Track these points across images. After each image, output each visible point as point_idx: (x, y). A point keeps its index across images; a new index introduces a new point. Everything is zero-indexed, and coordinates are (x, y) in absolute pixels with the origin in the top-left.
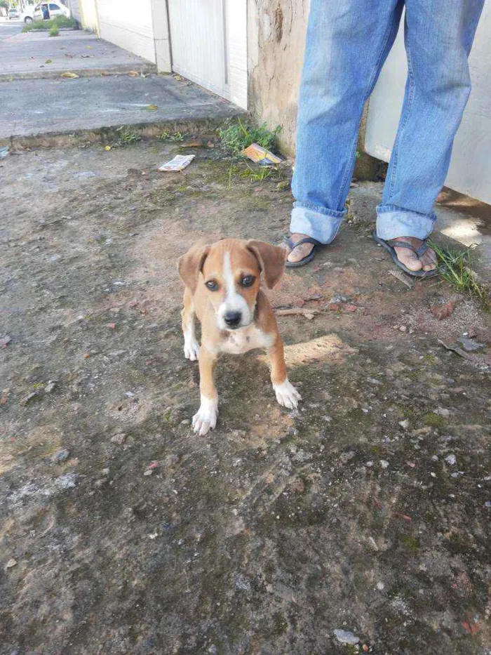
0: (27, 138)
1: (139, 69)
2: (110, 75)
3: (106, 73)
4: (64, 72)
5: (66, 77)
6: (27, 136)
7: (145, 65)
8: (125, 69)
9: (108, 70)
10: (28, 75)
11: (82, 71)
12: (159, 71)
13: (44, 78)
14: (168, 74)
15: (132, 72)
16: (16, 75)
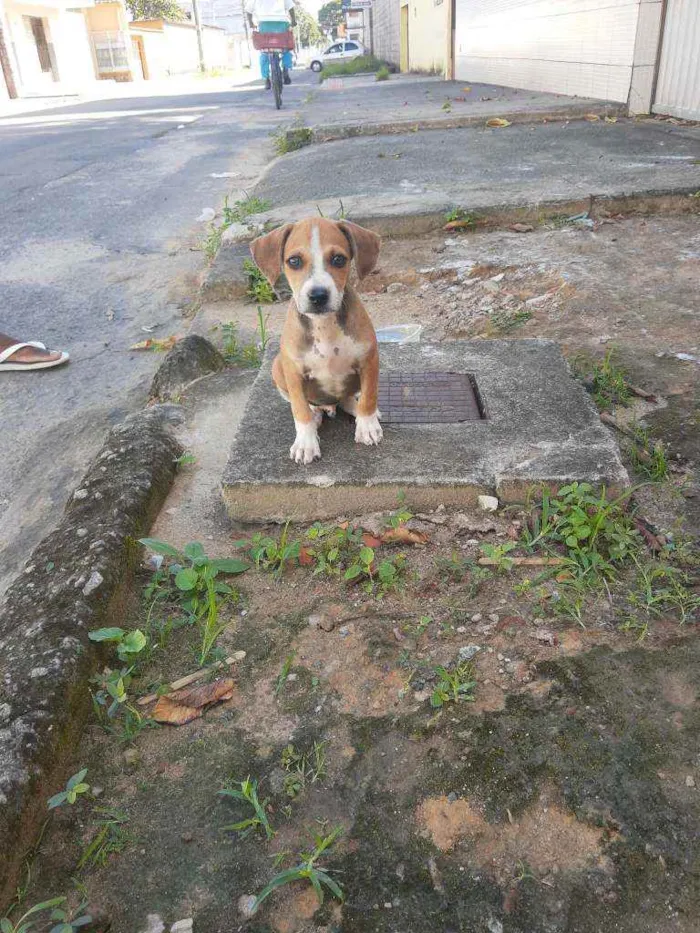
0: (615, 199)
1: (600, 110)
2: (555, 121)
3: (551, 118)
4: (492, 117)
5: (493, 124)
6: (615, 195)
7: (610, 106)
8: (580, 111)
9: (553, 114)
10: (439, 123)
11: (517, 116)
12: (631, 114)
13: (460, 127)
14: (646, 116)
15: (589, 115)
16: (423, 123)
